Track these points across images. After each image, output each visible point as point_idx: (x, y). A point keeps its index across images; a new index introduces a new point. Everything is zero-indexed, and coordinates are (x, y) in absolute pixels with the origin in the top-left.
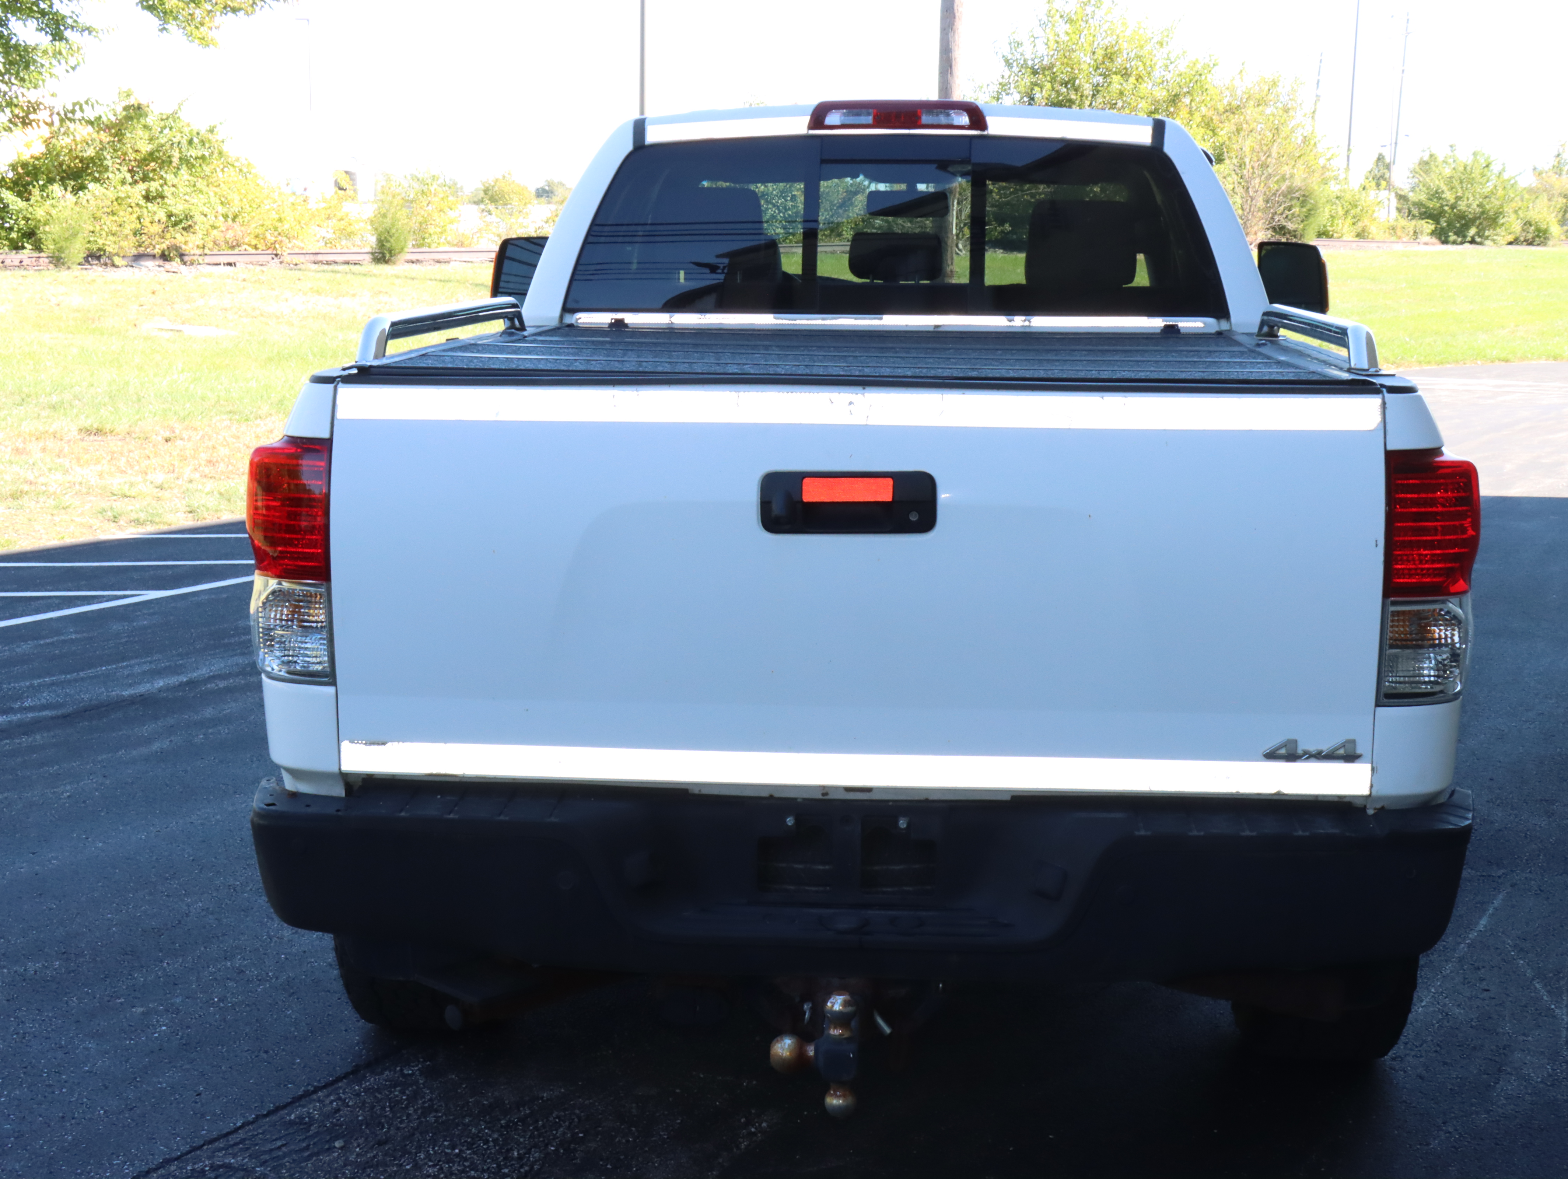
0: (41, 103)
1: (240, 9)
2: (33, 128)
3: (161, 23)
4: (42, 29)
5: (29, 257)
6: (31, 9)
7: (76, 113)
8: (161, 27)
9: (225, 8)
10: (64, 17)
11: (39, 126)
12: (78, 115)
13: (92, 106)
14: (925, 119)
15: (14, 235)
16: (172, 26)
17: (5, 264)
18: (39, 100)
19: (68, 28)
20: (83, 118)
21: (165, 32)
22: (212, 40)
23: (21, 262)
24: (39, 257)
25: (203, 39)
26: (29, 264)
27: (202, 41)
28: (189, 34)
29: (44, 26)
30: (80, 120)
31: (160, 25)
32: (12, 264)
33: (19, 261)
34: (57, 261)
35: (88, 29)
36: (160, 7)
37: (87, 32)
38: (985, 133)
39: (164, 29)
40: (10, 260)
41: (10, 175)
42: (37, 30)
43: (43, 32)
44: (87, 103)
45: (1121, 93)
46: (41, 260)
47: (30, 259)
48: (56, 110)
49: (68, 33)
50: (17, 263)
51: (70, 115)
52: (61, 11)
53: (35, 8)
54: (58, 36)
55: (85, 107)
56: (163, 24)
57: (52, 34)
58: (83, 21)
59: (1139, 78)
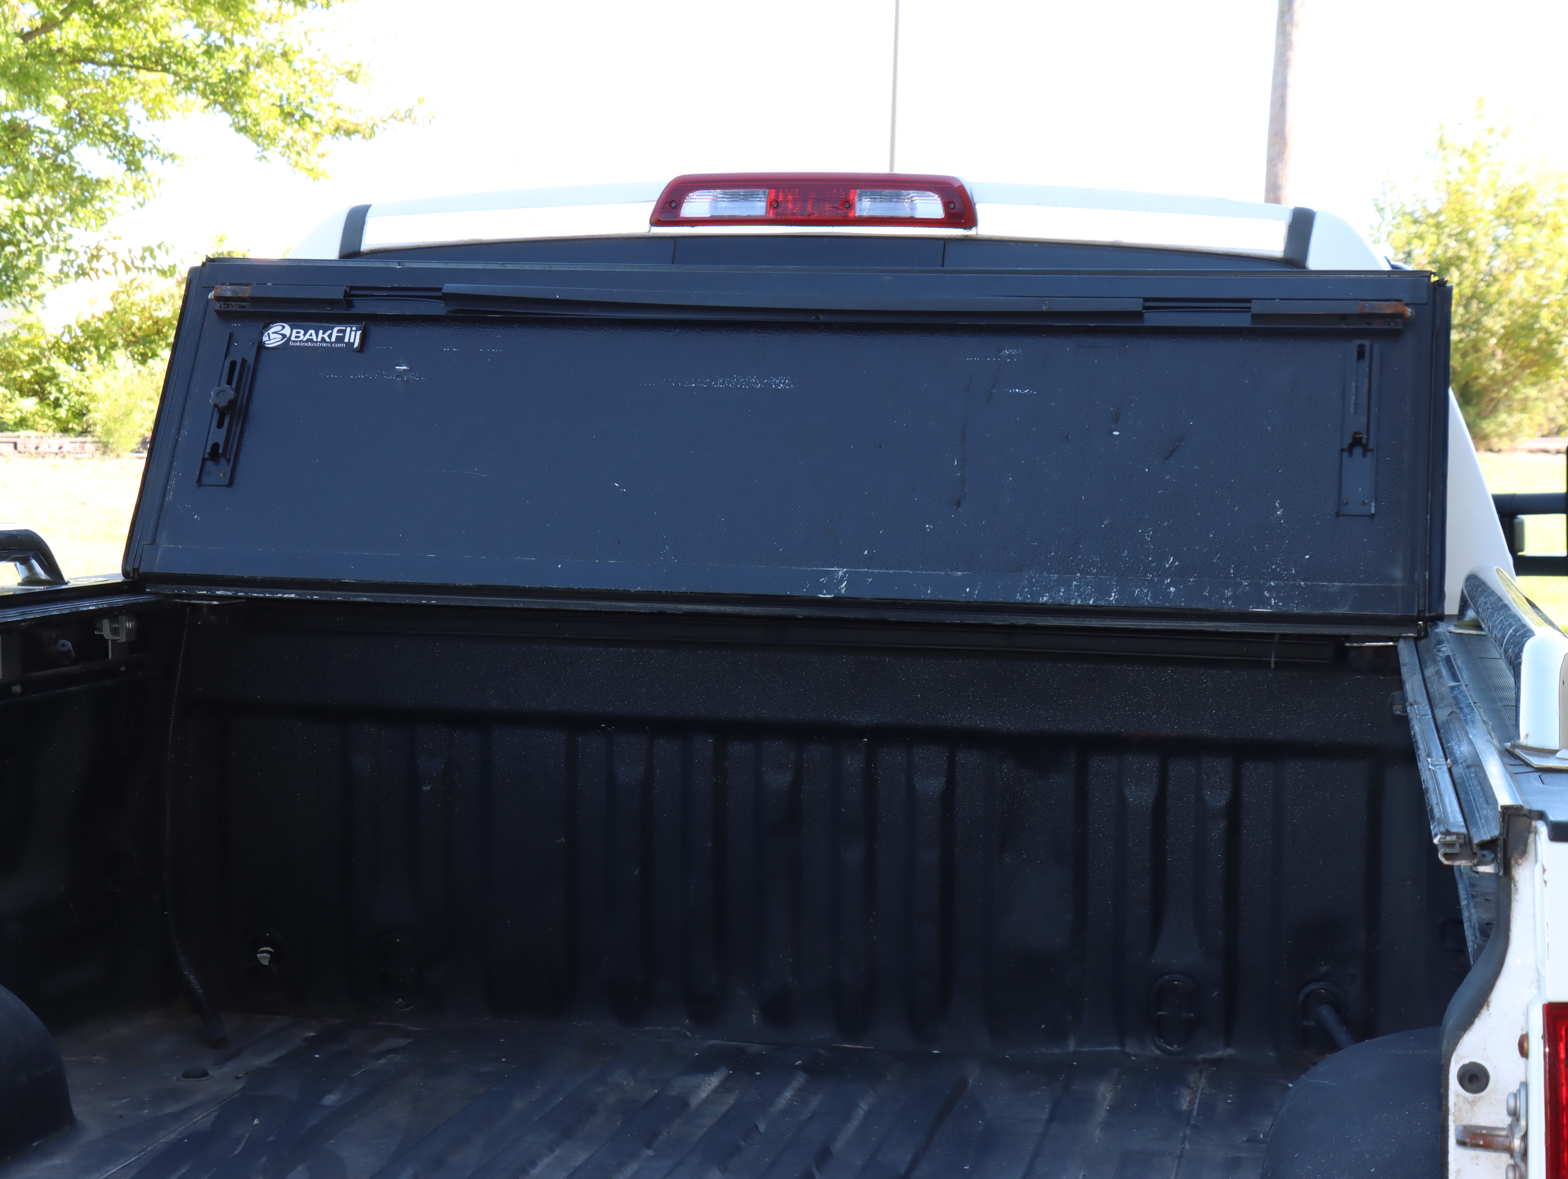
0: (102, 248)
1: (356, 132)
2: (91, 279)
3: (260, 149)
4: (114, 156)
5: (72, 442)
6: (101, 132)
7: (146, 260)
8: (259, 155)
9: (337, 129)
10: (140, 142)
11: (98, 277)
12: (149, 262)
13: (167, 252)
14: (865, 206)
15: (62, 413)
16: (273, 153)
17: (39, 450)
18: (100, 245)
19: (146, 154)
20: (154, 266)
21: (263, 160)
22: (323, 172)
23: (60, 448)
24: (85, 442)
25: (312, 170)
26: (71, 450)
27: (310, 172)
28: (294, 164)
29: (117, 152)
30: (150, 269)
31: (258, 152)
32: (48, 450)
33: (58, 446)
34: (105, 447)
35: (172, 155)
36: (254, 129)
37: (169, 160)
38: (972, 232)
39: (264, 157)
40: (46, 446)
41: (66, 338)
42: (108, 157)
43: (116, 160)
44: (159, 247)
45: (1531, 248)
46: (87, 446)
47: (73, 445)
48: (120, 258)
49: (146, 162)
50: (56, 450)
51: (138, 263)
52: (137, 135)
53: (106, 131)
54: (133, 165)
55: (157, 252)
56: (262, 151)
57: (126, 163)
58: (164, 148)
59: (1556, 228)
